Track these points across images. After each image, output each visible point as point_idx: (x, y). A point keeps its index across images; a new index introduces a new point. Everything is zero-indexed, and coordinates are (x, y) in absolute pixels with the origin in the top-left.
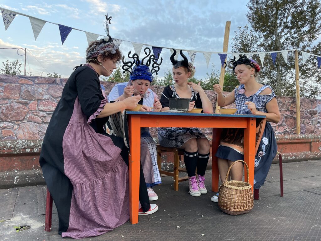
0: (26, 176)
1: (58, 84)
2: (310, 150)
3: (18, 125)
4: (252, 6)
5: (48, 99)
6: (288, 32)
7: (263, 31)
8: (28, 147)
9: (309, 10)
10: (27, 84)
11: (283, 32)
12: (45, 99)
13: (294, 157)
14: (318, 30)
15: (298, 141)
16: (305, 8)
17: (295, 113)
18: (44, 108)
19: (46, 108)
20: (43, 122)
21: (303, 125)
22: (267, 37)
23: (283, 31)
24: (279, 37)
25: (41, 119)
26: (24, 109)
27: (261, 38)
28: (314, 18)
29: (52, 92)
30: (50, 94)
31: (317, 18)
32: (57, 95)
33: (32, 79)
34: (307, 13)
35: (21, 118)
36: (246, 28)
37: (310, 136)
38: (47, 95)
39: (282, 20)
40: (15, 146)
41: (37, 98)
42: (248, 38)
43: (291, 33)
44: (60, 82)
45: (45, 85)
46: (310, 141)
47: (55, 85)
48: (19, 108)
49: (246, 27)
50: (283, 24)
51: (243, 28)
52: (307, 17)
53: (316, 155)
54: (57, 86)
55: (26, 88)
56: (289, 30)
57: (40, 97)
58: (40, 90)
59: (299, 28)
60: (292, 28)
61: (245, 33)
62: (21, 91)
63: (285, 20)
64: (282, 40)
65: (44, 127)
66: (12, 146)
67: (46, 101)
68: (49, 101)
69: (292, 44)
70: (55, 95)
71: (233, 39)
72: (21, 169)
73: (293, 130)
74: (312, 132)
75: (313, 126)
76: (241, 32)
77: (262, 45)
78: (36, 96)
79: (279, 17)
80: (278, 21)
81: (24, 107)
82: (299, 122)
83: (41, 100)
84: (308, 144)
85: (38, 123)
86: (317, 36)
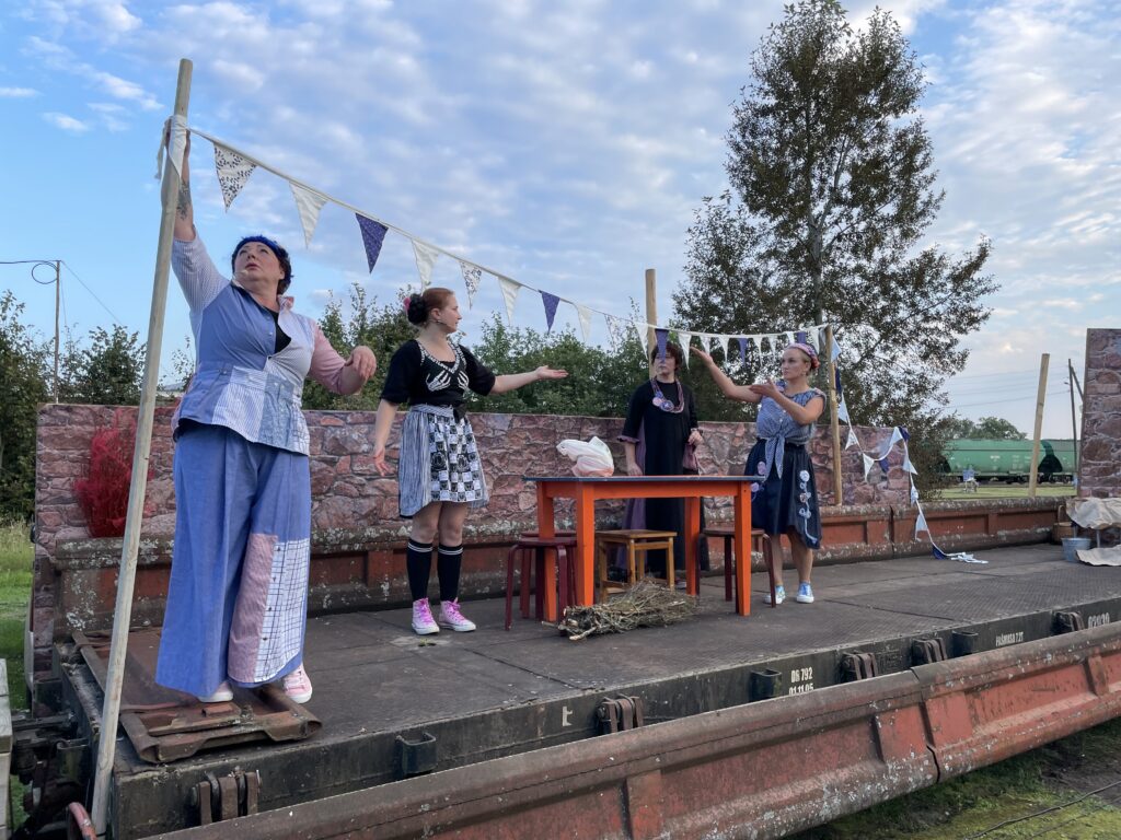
0: (342, 594)
2: (865, 540)
3: (320, 501)
4: (739, 139)
6: (842, 215)
7: (774, 211)
8: (346, 541)
9: (898, 158)
10: (334, 426)
11: (830, 213)
12: (363, 452)
13: (829, 555)
14: (923, 213)
15: (836, 520)
16: (887, 148)
17: (829, 459)
18: (361, 468)
19: (364, 468)
20: (360, 495)
21: (849, 486)
22: (784, 230)
23: (828, 211)
24: (817, 229)
25: (356, 490)
26: (330, 472)
27: (769, 233)
28: (908, 181)
31: (917, 183)
33: (343, 416)
34: (891, 164)
35: (325, 488)
36: (725, 200)
37: (862, 508)
38: (365, 443)
39: (823, 181)
40: (325, 539)
41: (350, 450)
42: (732, 229)
43: (849, 218)
45: (362, 426)
46: (862, 519)
48: (321, 470)
49: (726, 196)
50: (827, 192)
51: (716, 202)
52: (892, 176)
53: (878, 549)
55: (332, 432)
56: (846, 210)
57: (355, 449)
58: (355, 436)
59: (872, 205)
60: (853, 204)
61: (724, 213)
62: (324, 439)
63: (831, 181)
64: (827, 238)
65: (361, 503)
66: (321, 540)
67: (364, 456)
69: (854, 251)
71: (689, 230)
72: (331, 583)
73: (827, 496)
74: (870, 500)
75: (871, 487)
76: (712, 212)
77: (772, 253)
78: (348, 446)
79: (817, 172)
80: (815, 184)
81: (330, 468)
82: (840, 480)
83: (356, 454)
84: (860, 527)
85: (351, 497)
86: (921, 230)
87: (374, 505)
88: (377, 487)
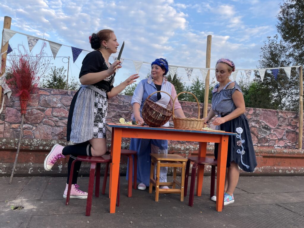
0: (38, 168)
1: (69, 95)
3: (36, 127)
4: (282, 16)
5: (60, 107)
8: (41, 145)
10: (45, 95)
12: (58, 107)
17: (297, 128)
18: (57, 114)
19: (59, 114)
20: (56, 125)
25: (54, 123)
26: (41, 114)
29: (64, 101)
30: (63, 104)
32: (68, 104)
33: (49, 91)
35: (39, 121)
36: (276, 38)
38: (60, 103)
40: (31, 144)
41: (52, 106)
42: (277, 48)
44: (71, 93)
45: (58, 96)
47: (67, 96)
48: (37, 114)
51: (272, 38)
54: (68, 97)
55: (44, 97)
57: (54, 105)
58: (55, 100)
61: (275, 42)
62: (40, 100)
65: (56, 129)
66: (29, 144)
67: (59, 109)
68: (61, 109)
70: (66, 104)
71: (262, 48)
73: (294, 144)
76: (270, 42)
77: (290, 55)
78: (51, 104)
81: (42, 113)
82: (301, 137)
83: (55, 107)
85: (51, 126)
87: (62, 130)
88: (64, 123)
